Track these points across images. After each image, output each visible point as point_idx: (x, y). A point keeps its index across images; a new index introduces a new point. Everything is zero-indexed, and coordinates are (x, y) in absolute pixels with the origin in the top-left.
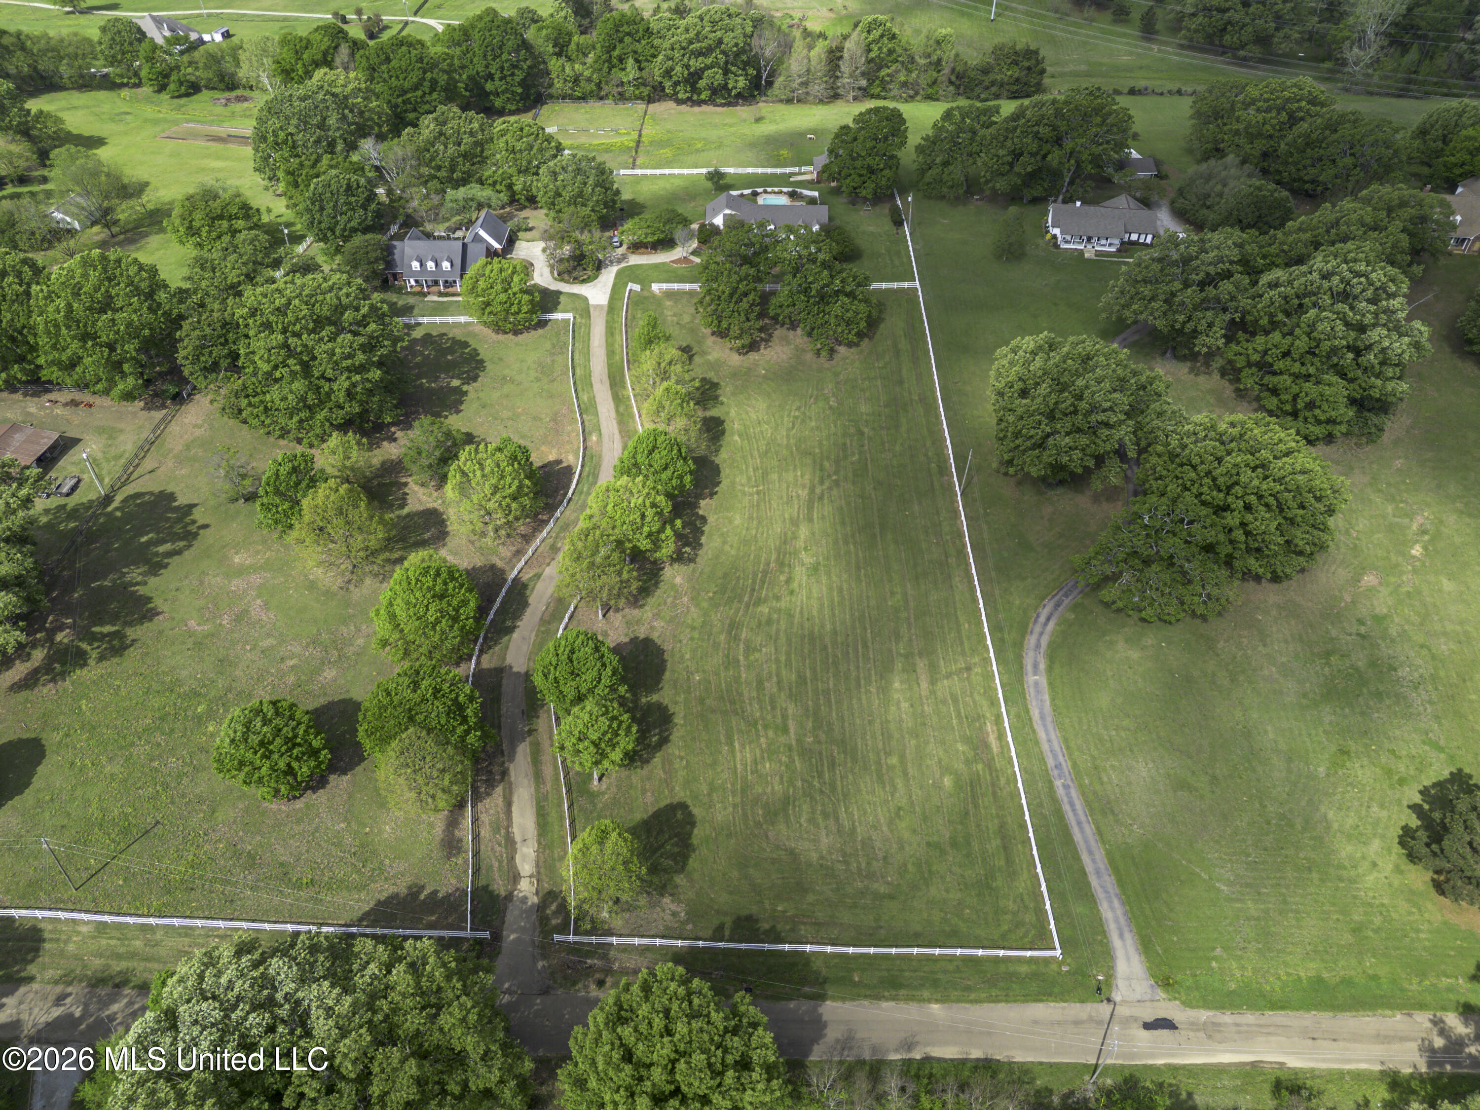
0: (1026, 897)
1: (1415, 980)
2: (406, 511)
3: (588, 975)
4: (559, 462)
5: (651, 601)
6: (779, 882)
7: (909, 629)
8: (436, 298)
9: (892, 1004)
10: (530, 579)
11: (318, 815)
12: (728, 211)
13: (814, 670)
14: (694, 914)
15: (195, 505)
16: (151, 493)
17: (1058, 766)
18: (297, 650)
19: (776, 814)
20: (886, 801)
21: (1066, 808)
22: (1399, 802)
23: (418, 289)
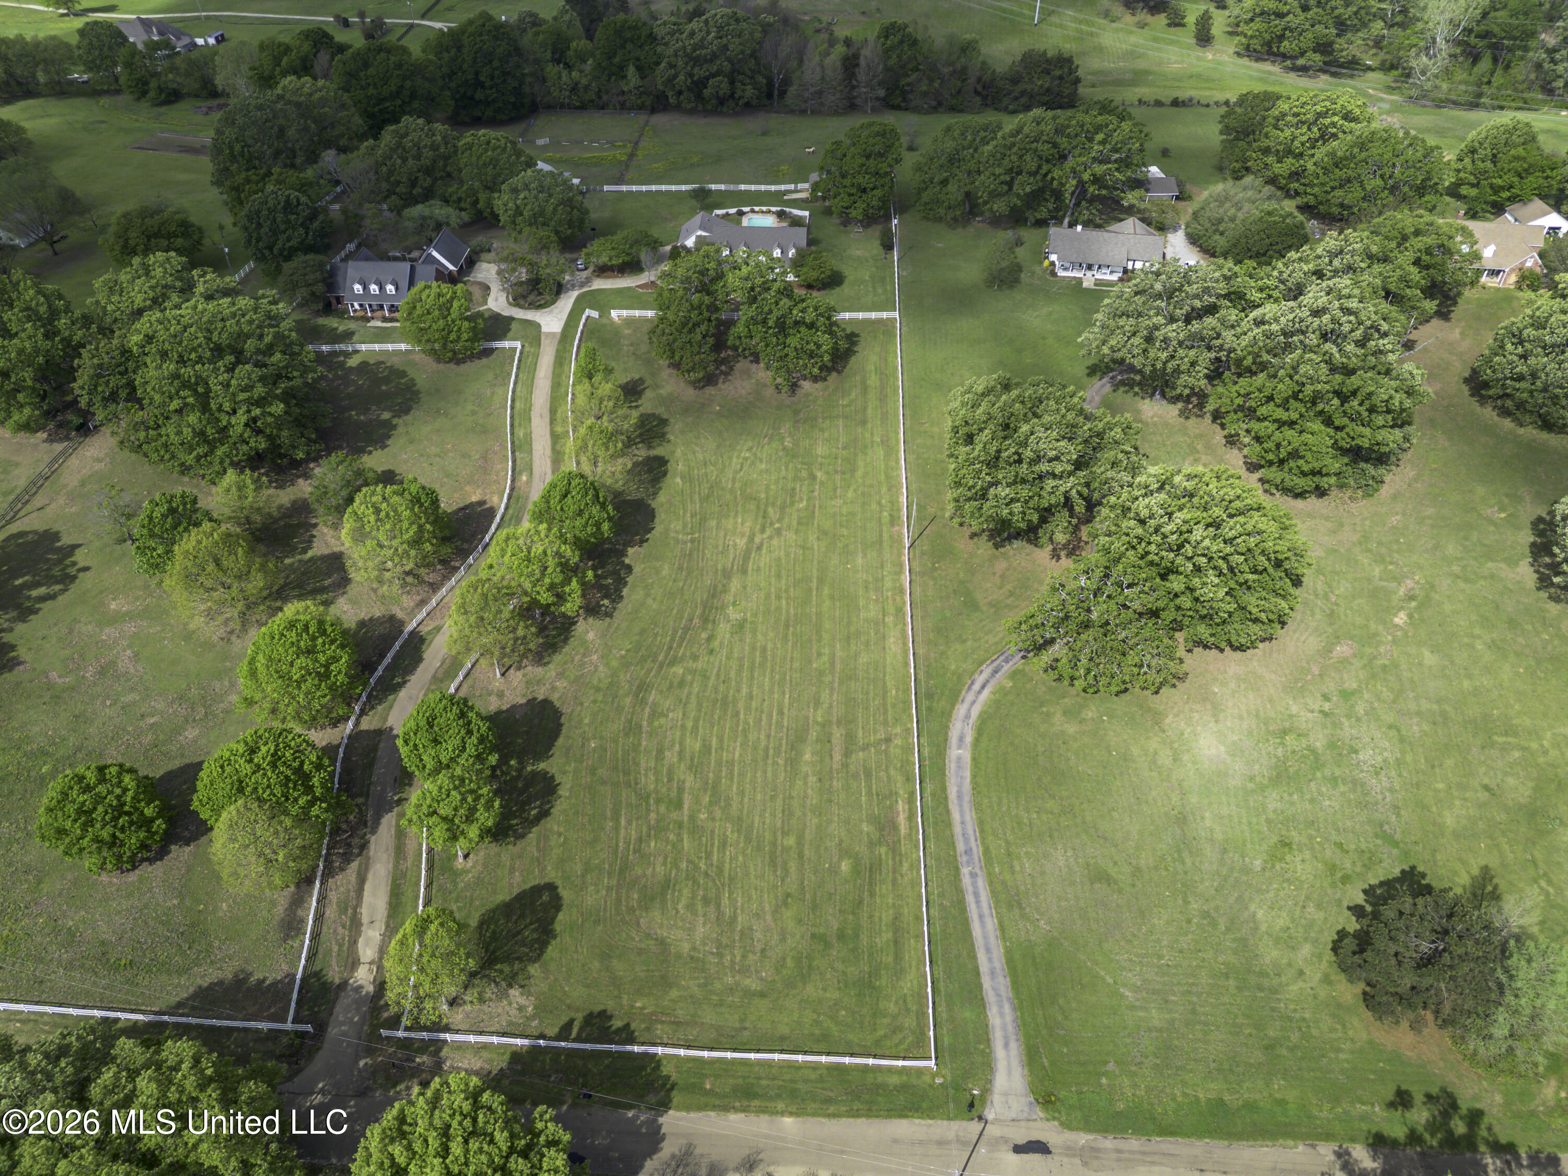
0: (909, 999)
1: (1327, 1106)
2: (310, 554)
3: (412, 1076)
4: (481, 503)
5: (558, 658)
6: (642, 975)
7: (831, 695)
8: (379, 324)
9: (741, 1116)
10: (429, 632)
11: (150, 890)
12: (700, 233)
13: (721, 739)
14: (542, 1009)
15: (79, 546)
16: (35, 532)
17: (968, 852)
18: (160, 705)
19: (652, 899)
20: (775, 887)
21: (970, 899)
22: (1339, 902)
23: (362, 313)
